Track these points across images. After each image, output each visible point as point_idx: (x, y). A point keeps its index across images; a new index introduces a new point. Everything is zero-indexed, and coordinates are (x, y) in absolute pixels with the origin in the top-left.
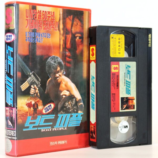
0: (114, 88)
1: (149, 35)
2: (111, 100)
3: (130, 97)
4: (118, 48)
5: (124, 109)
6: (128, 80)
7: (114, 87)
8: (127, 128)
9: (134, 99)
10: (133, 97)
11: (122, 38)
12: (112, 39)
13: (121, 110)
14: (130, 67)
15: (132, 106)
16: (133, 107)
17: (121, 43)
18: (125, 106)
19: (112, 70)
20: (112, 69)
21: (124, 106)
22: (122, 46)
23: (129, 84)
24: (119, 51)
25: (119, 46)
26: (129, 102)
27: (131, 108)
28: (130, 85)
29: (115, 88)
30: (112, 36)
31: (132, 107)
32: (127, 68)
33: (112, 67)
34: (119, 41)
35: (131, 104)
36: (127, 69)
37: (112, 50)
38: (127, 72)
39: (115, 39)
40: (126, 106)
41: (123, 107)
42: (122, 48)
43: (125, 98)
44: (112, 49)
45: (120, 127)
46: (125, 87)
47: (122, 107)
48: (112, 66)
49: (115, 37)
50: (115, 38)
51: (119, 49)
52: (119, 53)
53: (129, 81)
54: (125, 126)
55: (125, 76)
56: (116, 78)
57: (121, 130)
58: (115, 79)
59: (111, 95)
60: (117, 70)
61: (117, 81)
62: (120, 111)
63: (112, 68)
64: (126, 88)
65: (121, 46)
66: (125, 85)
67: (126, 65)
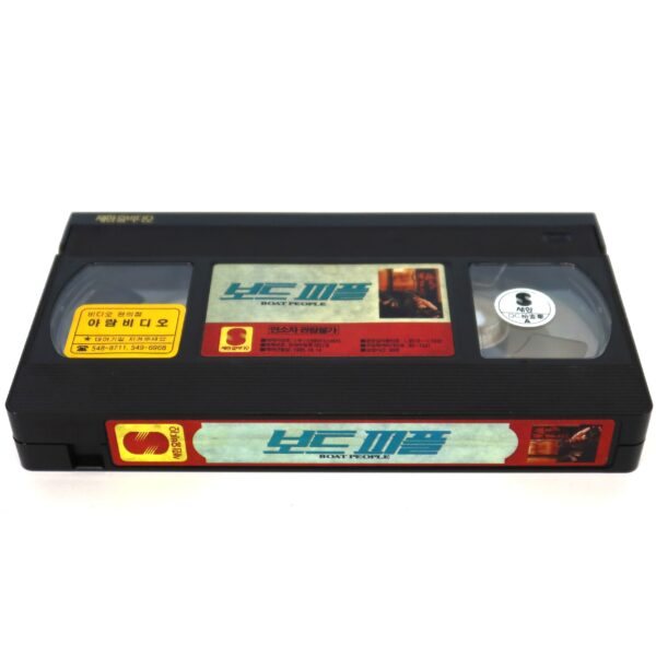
0: (331, 344)
1: (99, 222)
2: (395, 354)
3: (381, 286)
4: (136, 329)
5: (439, 305)
6: (296, 292)
7: (328, 346)
8: (529, 296)
9: (390, 272)
10: (380, 274)
11: (90, 314)
12: (89, 350)
13: (441, 316)
14: (239, 284)
15: (421, 276)
16: (425, 275)
17: (113, 317)
18: (424, 303)
19: (242, 351)
20: (237, 351)
21: (423, 306)
22: (129, 314)
23: (315, 288)
24: (154, 323)
25: (128, 323)
26: (404, 287)
27: (431, 283)
28: (321, 286)
29: (333, 341)
30: (75, 349)
31: (427, 278)
32: (239, 297)
33: (226, 351)
34: (103, 323)
35: (411, 283)
36: (244, 296)
37: (145, 350)
38: (258, 296)
39: (92, 340)
40: (423, 297)
41: (428, 308)
42: (138, 314)
43: (386, 303)
44: (136, 350)
45: (527, 321)
46: (329, 302)
47: (426, 312)
48: (221, 350)
49: (80, 340)
50: (88, 339)
51: (145, 323)
52: (163, 323)
53: (304, 287)
54: (518, 303)
55: (276, 301)
56: (285, 336)
57: (540, 316)
58: (288, 340)
59: (366, 354)
60: (244, 332)
61: (299, 332)
62: (446, 319)
63: (231, 351)
64: (334, 298)
65: (127, 318)
66: (319, 302)
67: (222, 299)
